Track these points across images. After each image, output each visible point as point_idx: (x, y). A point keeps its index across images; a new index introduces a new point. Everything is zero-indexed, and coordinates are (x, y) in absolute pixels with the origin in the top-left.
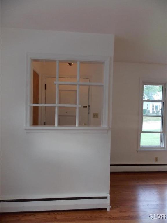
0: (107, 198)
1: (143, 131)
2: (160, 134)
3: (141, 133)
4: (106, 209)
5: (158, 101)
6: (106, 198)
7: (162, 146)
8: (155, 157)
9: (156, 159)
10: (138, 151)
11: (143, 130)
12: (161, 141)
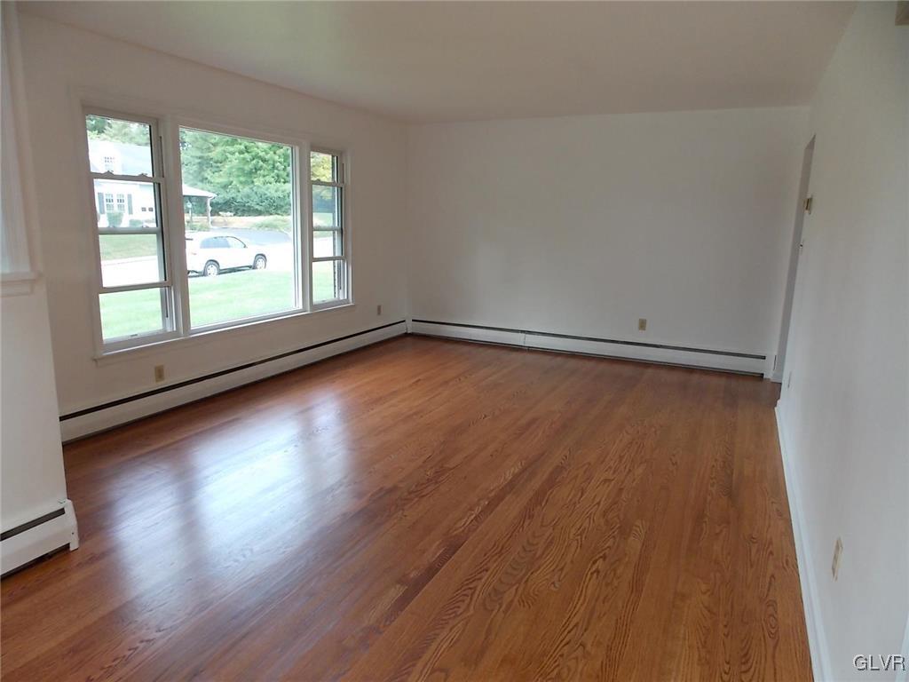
0: (64, 513)
1: (104, 285)
2: (157, 290)
3: (100, 295)
4: (68, 546)
5: (142, 178)
6: (61, 512)
7: (169, 330)
8: (156, 368)
9: (160, 373)
10: (95, 360)
11: (106, 284)
12: (165, 314)
